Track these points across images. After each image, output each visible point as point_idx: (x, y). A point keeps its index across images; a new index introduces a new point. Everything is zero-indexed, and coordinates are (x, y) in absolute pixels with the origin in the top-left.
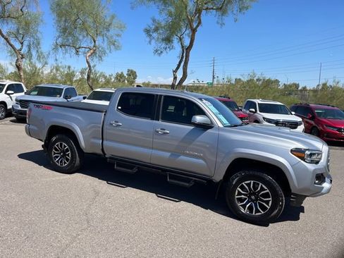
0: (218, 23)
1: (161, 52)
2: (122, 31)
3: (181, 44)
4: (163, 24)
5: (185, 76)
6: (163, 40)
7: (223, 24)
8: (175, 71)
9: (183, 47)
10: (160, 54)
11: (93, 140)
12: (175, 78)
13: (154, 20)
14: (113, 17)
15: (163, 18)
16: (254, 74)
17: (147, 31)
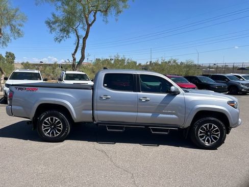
0: (103, 21)
1: (61, 40)
2: (23, 21)
3: (77, 34)
4: (61, 18)
5: (83, 58)
6: (61, 30)
7: (107, 22)
8: (73, 55)
9: (78, 37)
10: (60, 41)
11: (84, 112)
12: (74, 60)
13: (54, 15)
14: (17, 10)
15: (60, 14)
16: (118, 56)
17: (48, 23)
